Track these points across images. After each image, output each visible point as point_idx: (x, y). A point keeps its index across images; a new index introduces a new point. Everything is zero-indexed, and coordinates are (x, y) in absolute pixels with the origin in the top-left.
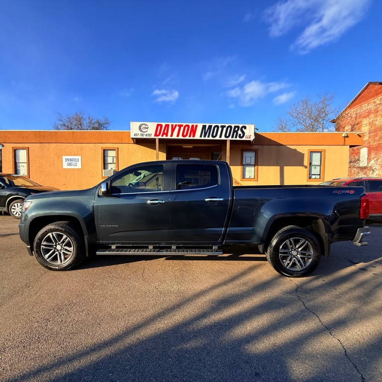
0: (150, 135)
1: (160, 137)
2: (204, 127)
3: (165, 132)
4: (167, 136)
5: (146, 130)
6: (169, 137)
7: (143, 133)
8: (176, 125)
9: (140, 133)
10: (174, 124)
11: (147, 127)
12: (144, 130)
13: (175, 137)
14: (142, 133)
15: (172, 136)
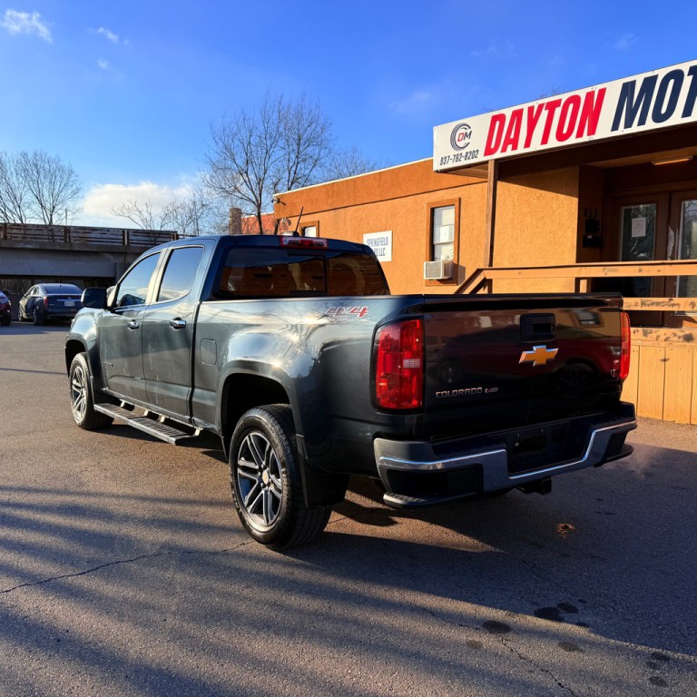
0: (474, 154)
1: (498, 155)
2: (627, 89)
3: (512, 136)
4: (515, 148)
5: (467, 140)
6: (521, 150)
7: (459, 152)
8: (541, 107)
9: (453, 152)
10: (536, 104)
11: (468, 131)
12: (461, 144)
13: (536, 146)
14: (456, 153)
15: (527, 144)
